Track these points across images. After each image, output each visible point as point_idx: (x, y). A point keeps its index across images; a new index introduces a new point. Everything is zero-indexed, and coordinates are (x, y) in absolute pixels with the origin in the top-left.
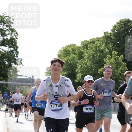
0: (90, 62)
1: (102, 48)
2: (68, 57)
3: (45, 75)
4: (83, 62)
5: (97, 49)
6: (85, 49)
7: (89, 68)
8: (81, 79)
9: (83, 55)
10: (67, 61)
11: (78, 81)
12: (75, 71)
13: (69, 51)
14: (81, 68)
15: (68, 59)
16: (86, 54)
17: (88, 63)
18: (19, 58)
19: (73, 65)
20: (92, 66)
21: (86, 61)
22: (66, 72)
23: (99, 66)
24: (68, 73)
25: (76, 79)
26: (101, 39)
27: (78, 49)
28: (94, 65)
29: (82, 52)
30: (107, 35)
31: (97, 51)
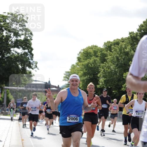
0: (114, 65)
1: (127, 50)
2: (89, 60)
3: (63, 80)
4: (106, 65)
5: (122, 51)
6: (108, 51)
7: (113, 72)
8: (103, 85)
9: (106, 58)
10: (88, 65)
11: (100, 86)
12: (96, 76)
13: (90, 53)
14: (104, 72)
15: (89, 62)
16: (109, 56)
17: (112, 67)
18: (34, 61)
19: (94, 69)
20: (116, 70)
21: (109, 64)
22: (87, 77)
23: (124, 70)
24: (89, 77)
25: (98, 84)
26: (126, 40)
27: (100, 51)
28: (119, 69)
29: (105, 54)
30: (133, 35)
31: (122, 53)
